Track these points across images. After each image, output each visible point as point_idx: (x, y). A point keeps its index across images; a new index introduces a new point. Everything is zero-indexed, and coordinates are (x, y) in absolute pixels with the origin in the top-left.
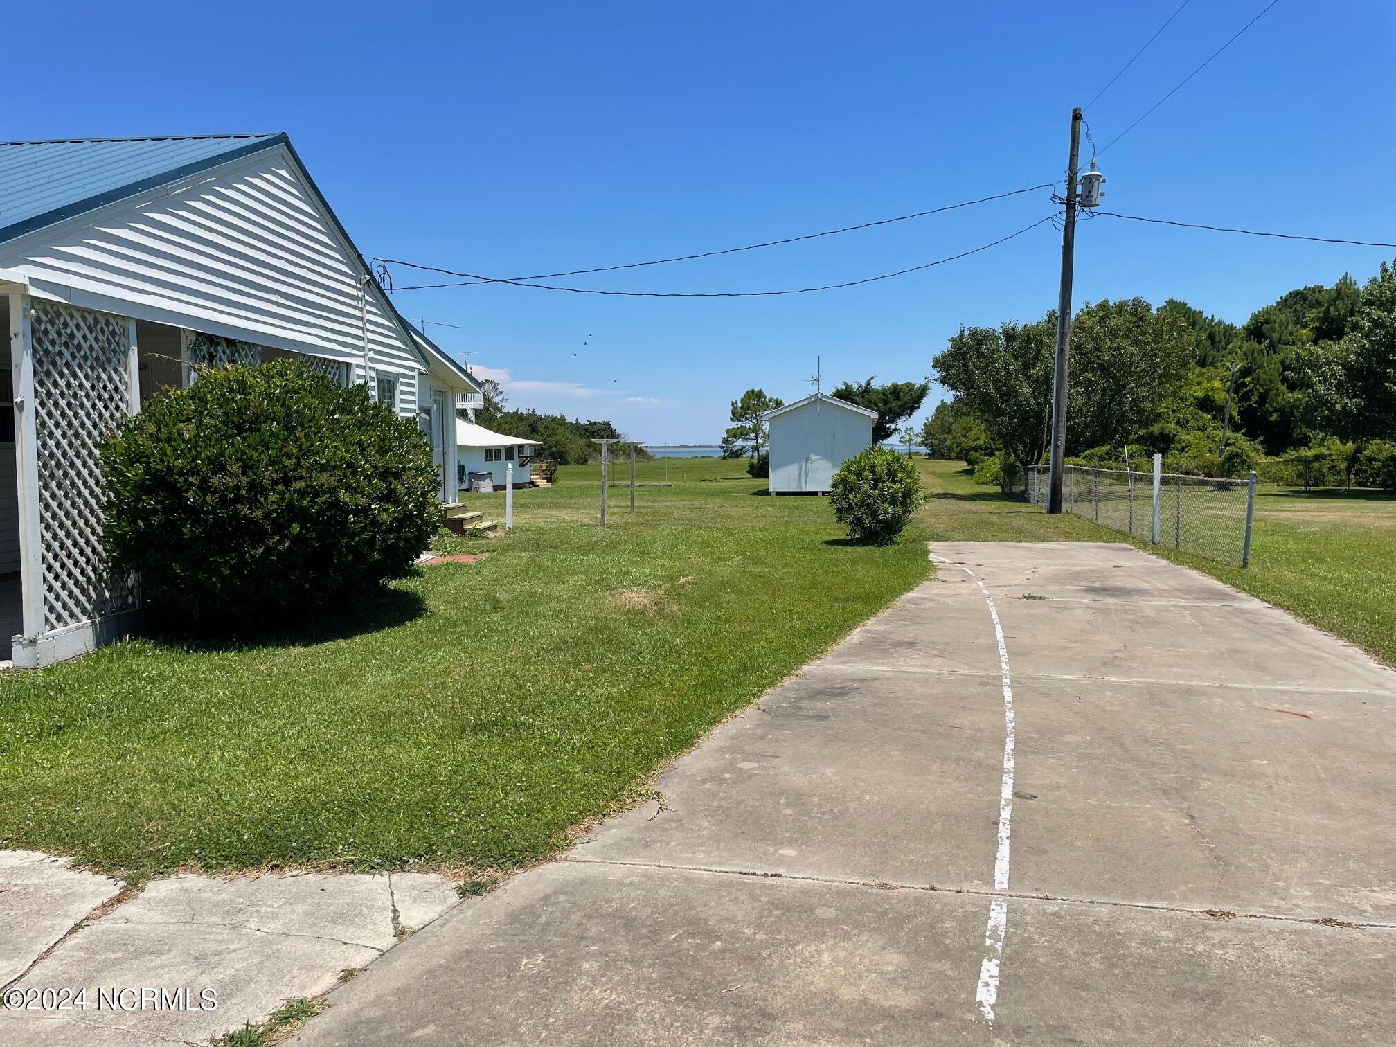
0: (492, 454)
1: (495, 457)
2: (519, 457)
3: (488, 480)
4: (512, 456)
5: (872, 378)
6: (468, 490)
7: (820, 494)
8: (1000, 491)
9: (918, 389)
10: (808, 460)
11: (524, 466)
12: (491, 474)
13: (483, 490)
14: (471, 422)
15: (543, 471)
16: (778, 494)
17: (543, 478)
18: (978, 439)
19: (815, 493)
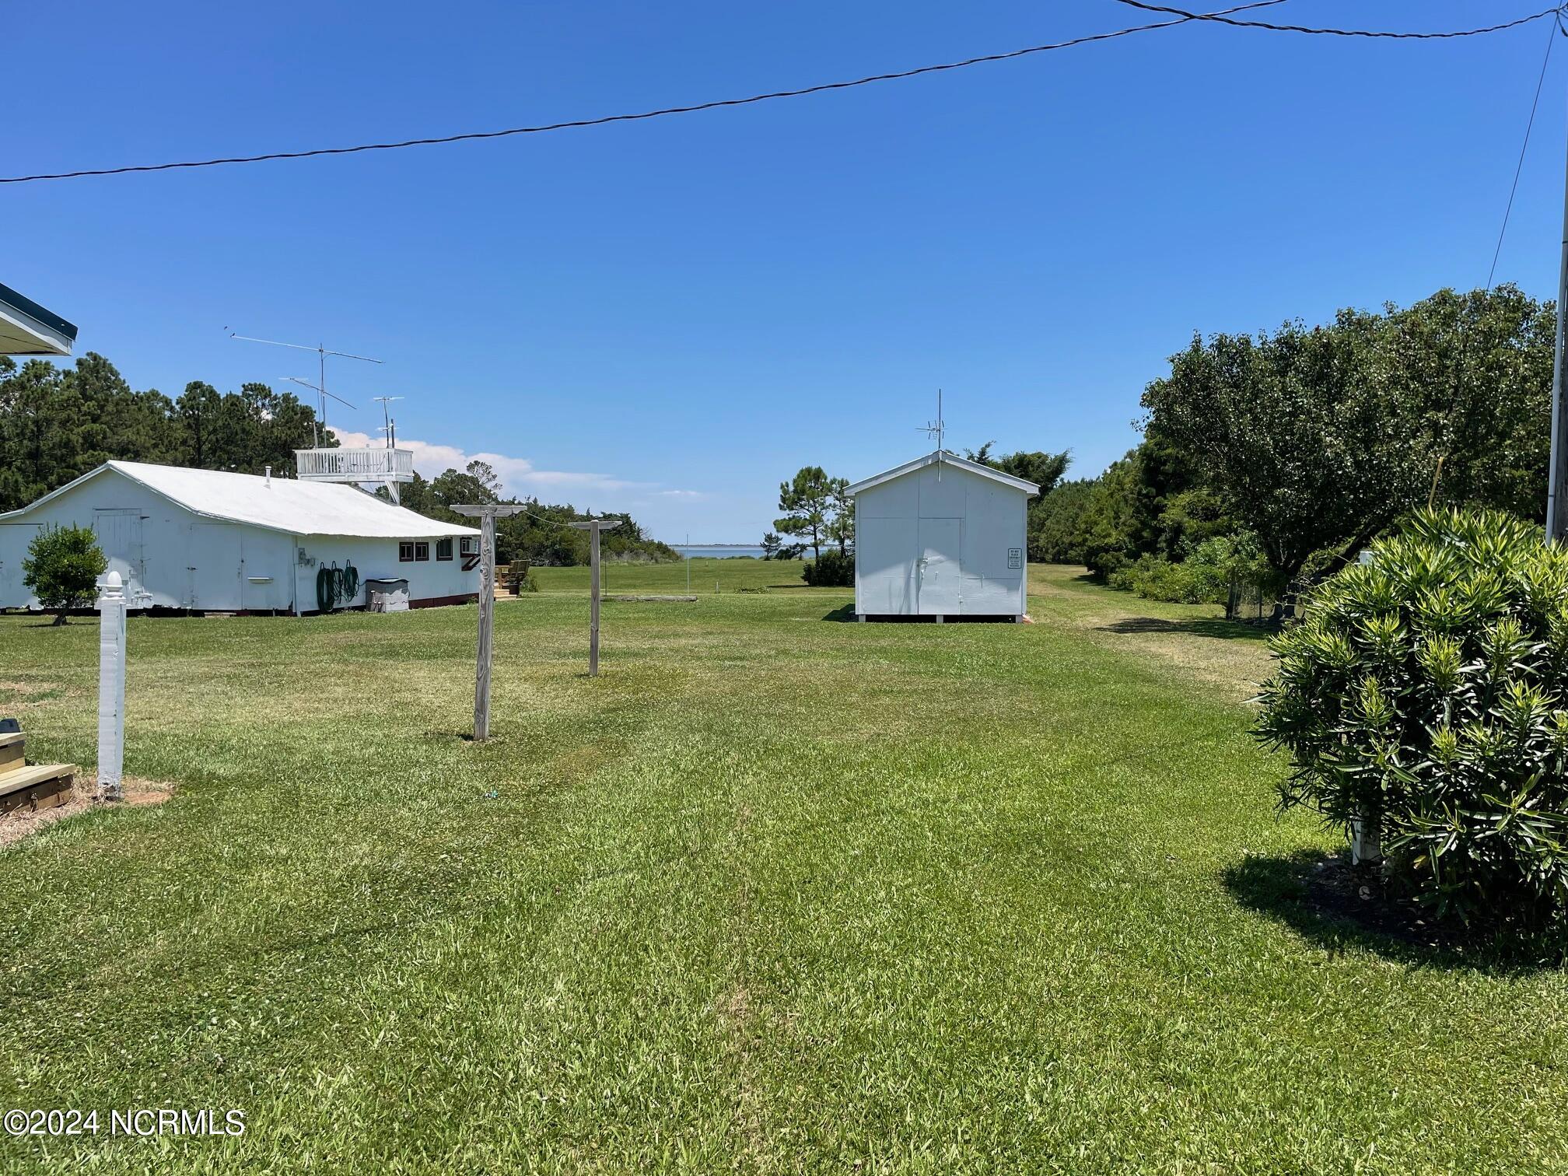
0: (411, 550)
1: (418, 554)
2: (462, 556)
3: (398, 593)
4: (450, 553)
5: (988, 446)
6: (361, 609)
7: (940, 620)
8: (1223, 614)
9: (1053, 461)
10: (920, 562)
11: (470, 569)
12: (405, 581)
13: (388, 608)
14: (393, 502)
15: (504, 576)
16: (870, 618)
17: (504, 587)
18: (1109, 535)
19: (931, 619)
